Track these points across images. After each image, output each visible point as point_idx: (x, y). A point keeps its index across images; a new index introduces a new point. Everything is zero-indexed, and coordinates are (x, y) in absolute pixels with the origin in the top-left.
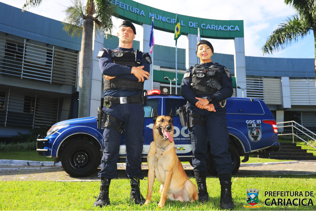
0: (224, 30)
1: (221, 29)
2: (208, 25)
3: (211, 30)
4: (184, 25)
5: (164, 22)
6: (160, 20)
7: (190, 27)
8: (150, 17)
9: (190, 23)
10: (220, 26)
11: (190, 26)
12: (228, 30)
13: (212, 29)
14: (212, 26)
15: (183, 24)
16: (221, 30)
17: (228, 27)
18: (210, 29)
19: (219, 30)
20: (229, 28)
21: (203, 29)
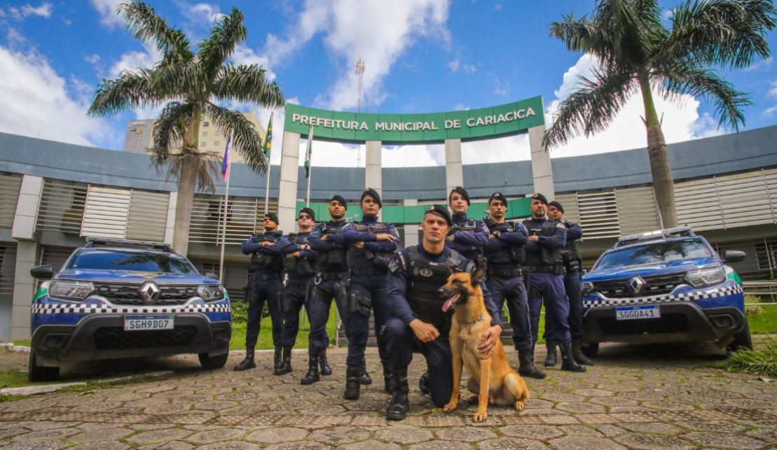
0: (508, 120)
1: (503, 119)
2: (480, 119)
3: (485, 125)
4: (437, 128)
5: (402, 131)
6: (395, 129)
7: (447, 129)
8: (377, 129)
9: (446, 122)
10: (501, 115)
11: (446, 127)
12: (515, 118)
13: (486, 123)
14: (486, 118)
15: (435, 126)
16: (502, 121)
17: (515, 113)
18: (483, 123)
19: (498, 122)
20: (517, 115)
21: (470, 127)
